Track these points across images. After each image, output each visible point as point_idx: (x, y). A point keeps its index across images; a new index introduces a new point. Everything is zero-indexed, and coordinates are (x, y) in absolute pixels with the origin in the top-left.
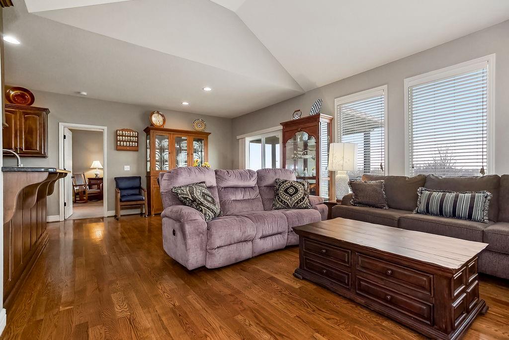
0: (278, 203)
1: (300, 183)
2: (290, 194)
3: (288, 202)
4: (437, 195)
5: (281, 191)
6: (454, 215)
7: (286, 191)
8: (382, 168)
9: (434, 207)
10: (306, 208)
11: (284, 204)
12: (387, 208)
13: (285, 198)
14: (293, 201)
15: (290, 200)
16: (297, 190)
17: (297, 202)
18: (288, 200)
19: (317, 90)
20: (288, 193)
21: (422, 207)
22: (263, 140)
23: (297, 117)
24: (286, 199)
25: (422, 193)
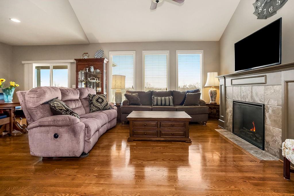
0: (94, 108)
1: (103, 96)
2: (100, 102)
3: (100, 107)
4: (159, 98)
5: (94, 101)
6: (165, 105)
7: (97, 101)
8: (133, 88)
9: (159, 103)
10: (109, 109)
11: (98, 108)
12: (142, 105)
14: (103, 106)
16: (103, 101)
17: (105, 107)
18: (100, 106)
19: (99, 44)
20: (99, 102)
21: (155, 103)
22: (51, 67)
23: (86, 57)
24: (99, 105)
25: (154, 98)
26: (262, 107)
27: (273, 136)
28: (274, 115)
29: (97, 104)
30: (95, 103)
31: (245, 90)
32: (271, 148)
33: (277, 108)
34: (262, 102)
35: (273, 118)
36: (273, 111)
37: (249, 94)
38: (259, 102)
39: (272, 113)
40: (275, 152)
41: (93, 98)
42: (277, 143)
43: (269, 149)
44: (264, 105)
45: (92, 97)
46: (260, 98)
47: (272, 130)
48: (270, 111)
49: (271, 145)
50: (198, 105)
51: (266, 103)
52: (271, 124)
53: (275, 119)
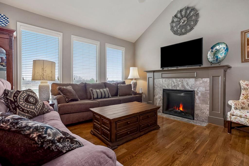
2: (33, 104)
3: (34, 111)
4: (98, 90)
6: (105, 97)
7: (27, 100)
12: (80, 100)
13: (30, 108)
14: (39, 109)
15: (35, 109)
17: (42, 109)
18: (34, 109)
20: (30, 102)
24: (32, 109)
25: (92, 91)
26: (193, 92)
27: (202, 110)
28: (202, 96)
29: (29, 106)
30: (24, 106)
31: (176, 81)
32: (200, 118)
33: (204, 92)
34: (193, 89)
35: (202, 98)
36: (202, 94)
37: (180, 84)
38: (190, 89)
39: (201, 96)
40: (203, 119)
41: (16, 97)
42: (204, 113)
43: (198, 119)
44: (194, 91)
45: (14, 96)
46: (191, 86)
47: (201, 106)
48: (199, 95)
49: (199, 116)
50: (132, 95)
51: (196, 90)
52: (200, 103)
53: (204, 99)
